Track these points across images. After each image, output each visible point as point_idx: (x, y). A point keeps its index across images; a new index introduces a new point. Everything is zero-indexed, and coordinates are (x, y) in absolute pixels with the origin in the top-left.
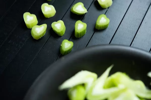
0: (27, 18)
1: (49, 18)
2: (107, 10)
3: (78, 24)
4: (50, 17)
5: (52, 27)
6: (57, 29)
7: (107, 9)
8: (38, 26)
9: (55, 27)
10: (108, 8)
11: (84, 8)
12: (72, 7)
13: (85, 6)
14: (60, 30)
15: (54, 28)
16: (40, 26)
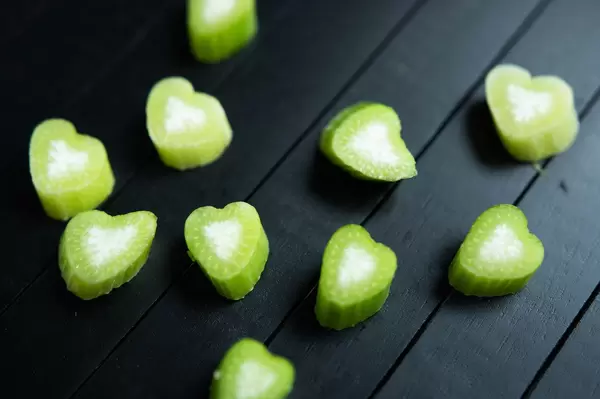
0: (52, 154)
1: (183, 167)
2: (537, 175)
3: (342, 247)
4: (192, 165)
5: (188, 238)
6: (215, 255)
7: (538, 167)
8: (103, 215)
9: (202, 239)
10: (547, 162)
11: (402, 144)
12: (329, 128)
13: (407, 135)
14: (232, 268)
15: (197, 245)
16: (114, 218)
